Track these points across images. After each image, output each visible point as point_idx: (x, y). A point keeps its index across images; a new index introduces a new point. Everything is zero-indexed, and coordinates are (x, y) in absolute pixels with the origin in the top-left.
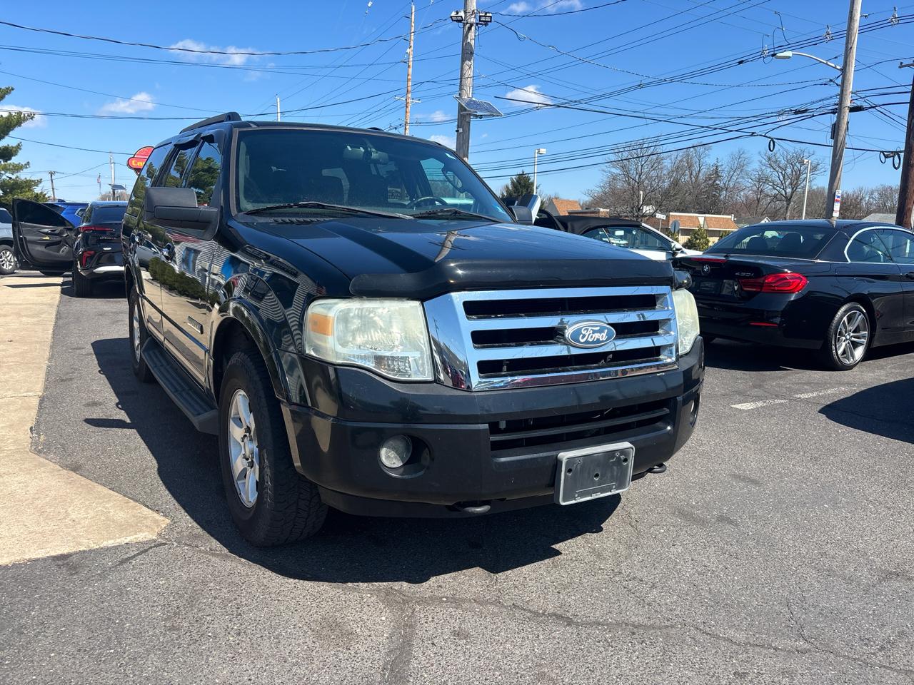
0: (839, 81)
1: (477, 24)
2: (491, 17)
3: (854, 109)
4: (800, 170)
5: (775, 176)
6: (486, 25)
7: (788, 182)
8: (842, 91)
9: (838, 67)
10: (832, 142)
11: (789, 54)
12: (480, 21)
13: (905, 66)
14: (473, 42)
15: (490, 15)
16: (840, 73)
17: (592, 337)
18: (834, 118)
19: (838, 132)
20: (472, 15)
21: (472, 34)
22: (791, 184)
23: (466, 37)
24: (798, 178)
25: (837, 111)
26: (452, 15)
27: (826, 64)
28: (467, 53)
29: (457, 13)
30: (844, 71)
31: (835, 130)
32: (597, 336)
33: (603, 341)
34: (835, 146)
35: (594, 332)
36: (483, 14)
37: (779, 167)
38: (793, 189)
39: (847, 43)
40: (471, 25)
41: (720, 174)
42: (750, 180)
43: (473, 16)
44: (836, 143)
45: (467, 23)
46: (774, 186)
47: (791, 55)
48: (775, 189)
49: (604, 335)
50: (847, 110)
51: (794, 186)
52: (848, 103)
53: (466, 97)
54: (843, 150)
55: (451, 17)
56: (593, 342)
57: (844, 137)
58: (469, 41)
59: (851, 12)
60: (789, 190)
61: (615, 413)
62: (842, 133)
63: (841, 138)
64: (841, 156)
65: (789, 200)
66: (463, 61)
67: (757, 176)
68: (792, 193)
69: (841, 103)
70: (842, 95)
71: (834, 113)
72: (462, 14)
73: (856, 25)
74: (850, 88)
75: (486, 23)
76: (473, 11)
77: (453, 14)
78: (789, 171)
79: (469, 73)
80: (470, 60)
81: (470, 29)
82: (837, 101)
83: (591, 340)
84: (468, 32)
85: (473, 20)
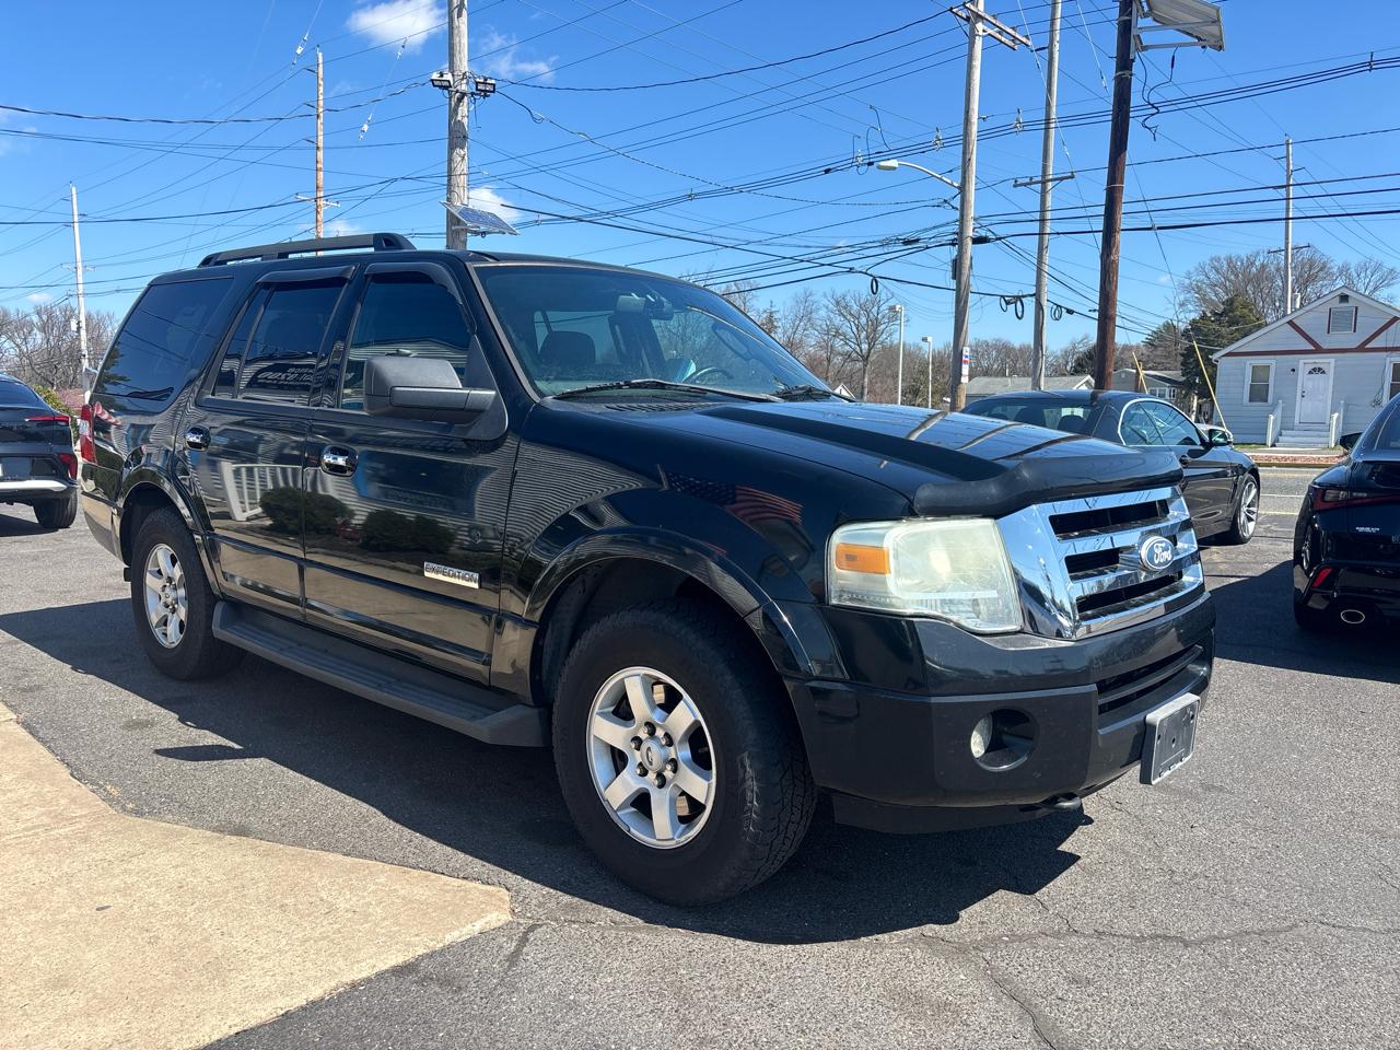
0: (957, 203)
1: (473, 94)
2: (494, 85)
3: (978, 241)
4: (877, 319)
5: (848, 328)
6: (485, 96)
7: (863, 335)
8: (962, 216)
9: (956, 185)
10: (953, 284)
11: (894, 163)
12: (477, 89)
13: (1021, 185)
14: (465, 121)
15: (493, 82)
16: (958, 191)
18: (954, 251)
19: (960, 271)
20: (463, 79)
21: (463, 109)
22: (867, 338)
23: (454, 112)
24: (875, 330)
25: (958, 241)
26: (433, 78)
27: (941, 179)
28: (457, 137)
29: (442, 76)
30: (963, 189)
31: (957, 266)
34: (958, 290)
36: (482, 80)
37: (851, 314)
38: (869, 344)
39: (964, 153)
40: (463, 95)
41: (775, 324)
42: (816, 333)
43: (465, 81)
44: (959, 284)
45: (457, 92)
46: (846, 342)
47: (897, 166)
48: (847, 344)
50: (969, 242)
51: (872, 342)
52: (970, 233)
53: (458, 204)
54: (967, 295)
55: (432, 80)
57: (969, 276)
58: (459, 118)
59: (967, 112)
60: (865, 347)
62: (965, 271)
63: (964, 278)
64: (966, 302)
65: (866, 359)
66: (452, 148)
67: (824, 326)
68: (869, 350)
69: (961, 233)
70: (962, 220)
71: (953, 245)
72: (448, 77)
73: (974, 129)
74: (971, 213)
75: (485, 94)
76: (464, 74)
77: (435, 76)
78: (863, 320)
79: (461, 167)
80: (462, 148)
81: (460, 100)
82: (956, 228)
84: (457, 105)
85: (464, 88)
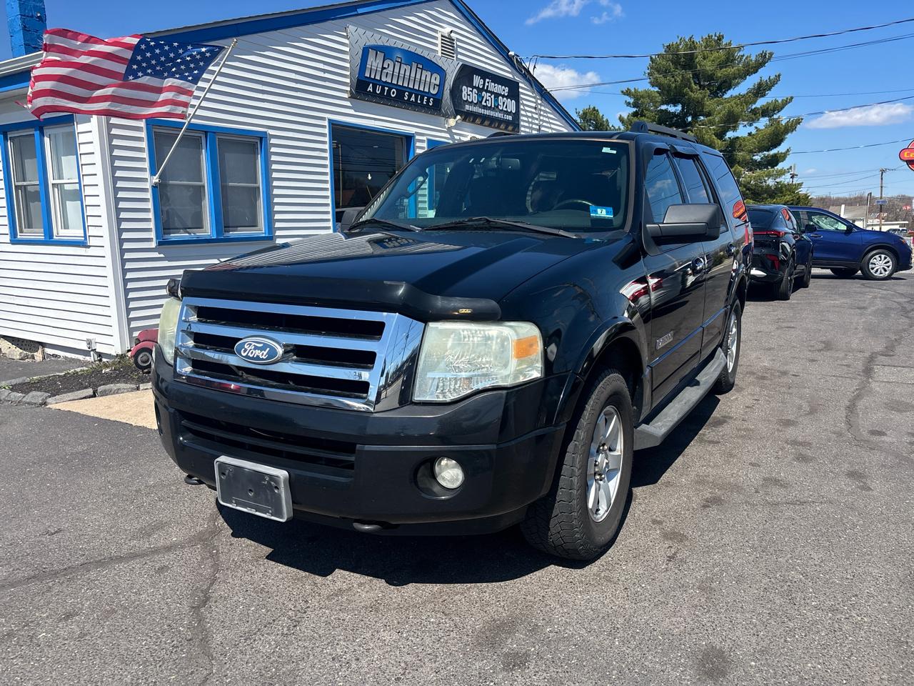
17: (252, 353)
32: (258, 353)
33: (263, 359)
35: (256, 348)
49: (265, 353)
56: (253, 358)
61: (275, 437)
83: (251, 356)
